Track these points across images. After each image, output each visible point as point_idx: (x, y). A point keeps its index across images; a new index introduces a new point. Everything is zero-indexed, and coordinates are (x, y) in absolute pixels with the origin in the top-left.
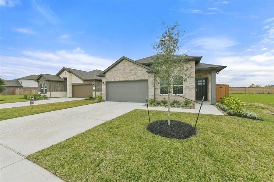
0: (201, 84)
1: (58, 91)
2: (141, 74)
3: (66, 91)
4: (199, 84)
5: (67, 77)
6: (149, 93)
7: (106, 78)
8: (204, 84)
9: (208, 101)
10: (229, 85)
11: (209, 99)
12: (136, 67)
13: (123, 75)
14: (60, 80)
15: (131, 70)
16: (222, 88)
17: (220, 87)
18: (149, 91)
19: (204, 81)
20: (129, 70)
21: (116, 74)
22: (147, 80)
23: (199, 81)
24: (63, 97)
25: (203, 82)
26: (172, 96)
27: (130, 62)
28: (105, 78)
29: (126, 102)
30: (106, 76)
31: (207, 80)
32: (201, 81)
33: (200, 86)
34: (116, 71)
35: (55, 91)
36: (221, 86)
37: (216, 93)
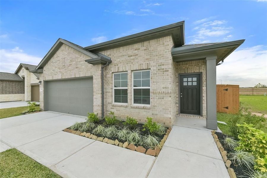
0: (190, 84)
1: (13, 93)
2: (83, 67)
3: (24, 93)
4: (185, 84)
5: (24, 76)
6: (94, 100)
7: (44, 75)
8: (195, 84)
9: (202, 116)
10: (239, 86)
11: (204, 112)
12: (77, 56)
13: (61, 70)
14: (17, 79)
15: (71, 61)
16: (227, 90)
17: (223, 88)
18: (94, 97)
19: (195, 79)
20: (69, 61)
21: (54, 68)
22: (91, 78)
23: (185, 79)
24: (21, 101)
25: (192, 81)
26: (132, 108)
27: (70, 48)
28: (42, 75)
29: (68, 113)
30: (44, 72)
31: (199, 76)
32: (190, 79)
33: (188, 87)
34: (54, 64)
35: (6, 93)
36: (226, 88)
37: (217, 99)
